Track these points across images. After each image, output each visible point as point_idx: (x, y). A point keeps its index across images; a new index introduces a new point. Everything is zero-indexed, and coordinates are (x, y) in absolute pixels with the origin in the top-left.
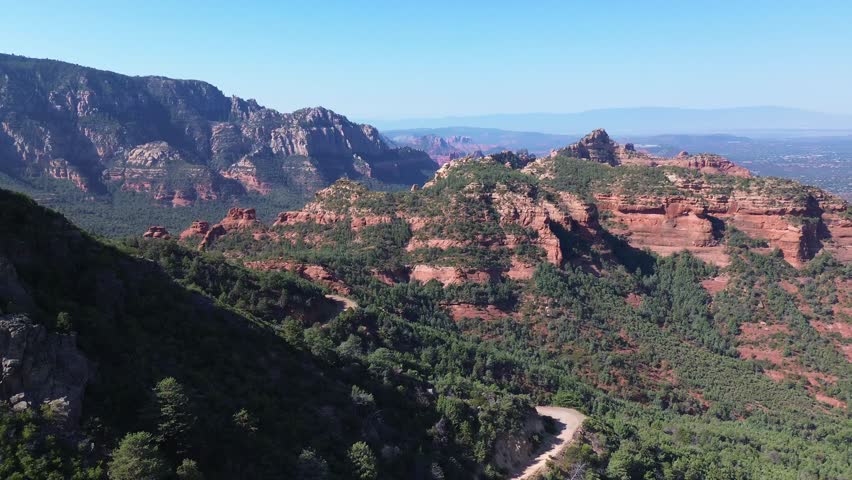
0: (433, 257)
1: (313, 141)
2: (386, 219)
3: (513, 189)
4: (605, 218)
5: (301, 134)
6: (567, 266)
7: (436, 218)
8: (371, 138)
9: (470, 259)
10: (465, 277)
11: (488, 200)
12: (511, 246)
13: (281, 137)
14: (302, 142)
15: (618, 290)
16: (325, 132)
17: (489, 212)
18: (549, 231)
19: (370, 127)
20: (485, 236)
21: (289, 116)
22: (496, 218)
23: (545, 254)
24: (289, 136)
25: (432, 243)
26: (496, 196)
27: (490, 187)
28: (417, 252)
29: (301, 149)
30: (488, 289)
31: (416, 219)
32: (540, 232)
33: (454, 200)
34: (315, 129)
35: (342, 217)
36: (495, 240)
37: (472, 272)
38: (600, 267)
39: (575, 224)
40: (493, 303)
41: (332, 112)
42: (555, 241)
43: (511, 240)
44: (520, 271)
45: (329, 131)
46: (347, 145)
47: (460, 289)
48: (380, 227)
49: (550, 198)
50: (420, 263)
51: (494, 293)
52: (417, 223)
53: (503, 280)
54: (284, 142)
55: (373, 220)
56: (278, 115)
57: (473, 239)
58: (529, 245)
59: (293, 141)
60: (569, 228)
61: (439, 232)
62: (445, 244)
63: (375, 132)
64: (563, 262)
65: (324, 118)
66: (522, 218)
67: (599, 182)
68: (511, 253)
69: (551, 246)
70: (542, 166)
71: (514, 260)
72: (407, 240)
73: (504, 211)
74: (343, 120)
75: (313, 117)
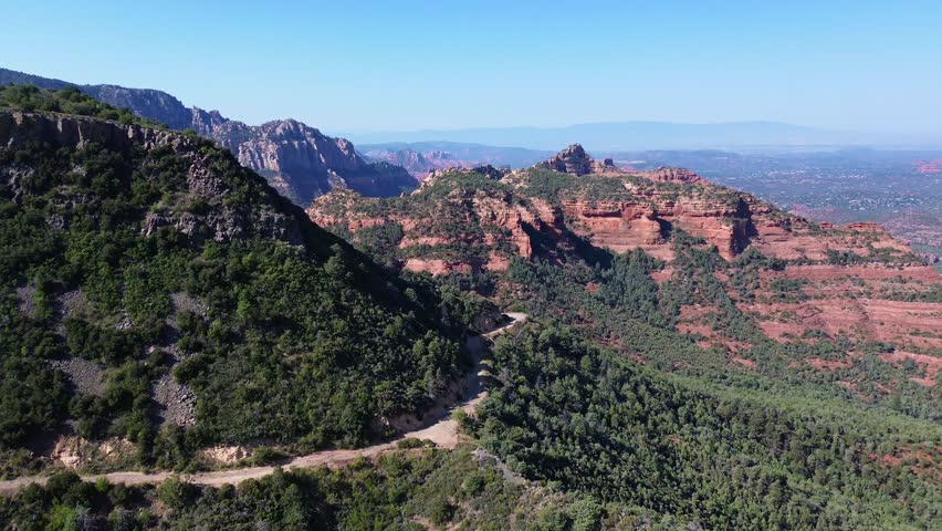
0: (423, 252)
1: (285, 156)
2: (381, 221)
3: (491, 195)
4: (571, 222)
5: (272, 148)
6: (536, 259)
7: (424, 220)
8: (346, 152)
9: (455, 254)
10: (451, 268)
11: (470, 205)
12: (489, 243)
13: (250, 152)
14: (273, 156)
15: (578, 279)
16: (297, 146)
17: (470, 215)
18: (521, 230)
19: (345, 141)
20: (467, 235)
21: (257, 128)
22: (476, 220)
23: (518, 249)
24: (259, 150)
25: (422, 241)
26: (476, 200)
27: (471, 193)
28: (409, 248)
29: (272, 164)
30: (471, 278)
31: (407, 221)
32: (514, 231)
33: (440, 205)
34: (286, 142)
35: (340, 220)
36: (476, 237)
37: (457, 264)
38: (564, 261)
39: (543, 224)
40: (475, 289)
41: (304, 125)
42: (526, 238)
43: (489, 238)
44: (497, 264)
45: (301, 145)
46: (320, 159)
47: (447, 277)
48: (375, 227)
49: (523, 203)
50: (411, 257)
51: (475, 280)
52: (408, 224)
53: (483, 271)
54: (252, 156)
55: (369, 223)
56: (245, 127)
57: (457, 236)
58: (504, 242)
59: (263, 155)
60: (538, 228)
61: (428, 231)
62: (433, 241)
63: (350, 146)
64: (533, 256)
65: (295, 131)
66: (498, 219)
67: (567, 191)
68: (490, 248)
69: (523, 243)
70: (517, 176)
71: (492, 255)
72: (400, 239)
73: (483, 213)
74: (316, 134)
75: (284, 129)
